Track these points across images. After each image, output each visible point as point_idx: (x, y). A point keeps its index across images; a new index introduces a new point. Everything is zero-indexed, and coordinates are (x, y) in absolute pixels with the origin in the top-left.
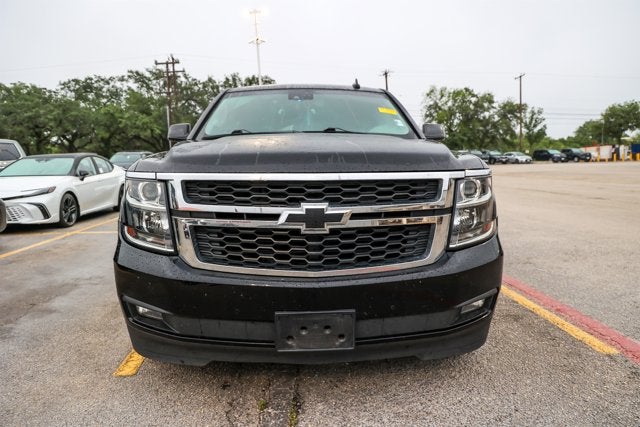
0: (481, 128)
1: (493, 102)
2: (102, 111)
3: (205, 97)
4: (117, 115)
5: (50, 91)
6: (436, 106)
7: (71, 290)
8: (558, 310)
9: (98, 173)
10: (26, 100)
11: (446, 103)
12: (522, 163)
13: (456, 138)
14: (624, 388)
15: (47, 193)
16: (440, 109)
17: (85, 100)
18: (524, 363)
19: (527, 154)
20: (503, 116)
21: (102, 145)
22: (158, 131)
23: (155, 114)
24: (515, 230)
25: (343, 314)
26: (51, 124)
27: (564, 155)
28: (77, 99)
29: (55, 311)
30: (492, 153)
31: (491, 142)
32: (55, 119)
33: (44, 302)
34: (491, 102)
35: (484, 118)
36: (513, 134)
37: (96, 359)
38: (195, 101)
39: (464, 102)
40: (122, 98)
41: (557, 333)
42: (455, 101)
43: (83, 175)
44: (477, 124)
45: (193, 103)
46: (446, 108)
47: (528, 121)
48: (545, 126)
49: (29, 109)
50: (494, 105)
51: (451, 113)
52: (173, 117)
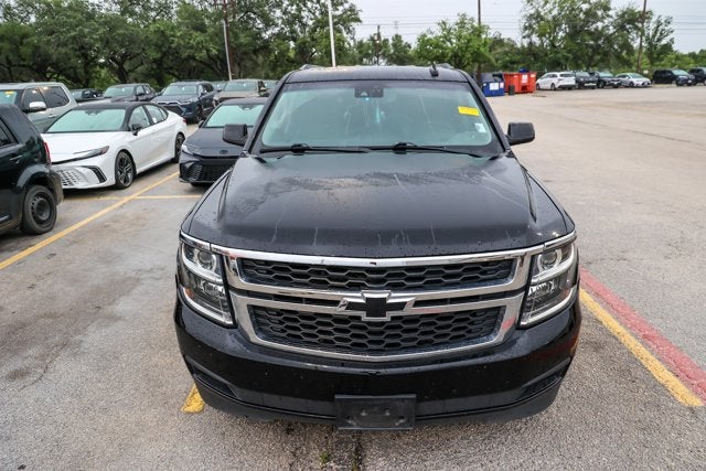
0: (592, 42)
1: (609, 9)
2: (152, 28)
3: (266, 8)
4: (168, 33)
5: (93, 4)
6: (538, 17)
7: (134, 286)
8: (645, 337)
9: (152, 123)
10: (68, 17)
11: (550, 12)
12: (638, 87)
13: (560, 55)
14: (699, 457)
15: (101, 154)
16: (542, 19)
17: (132, 14)
18: (596, 415)
19: (645, 76)
20: (621, 27)
21: (155, 66)
22: (214, 52)
23: (211, 30)
24: (615, 203)
25: (403, 400)
26: (97, 45)
27: (692, 76)
28: (123, 13)
29: (120, 318)
30: (602, 74)
31: (602, 60)
32: (101, 39)
33: (109, 304)
34: (606, 8)
35: (596, 29)
36: (630, 50)
37: (164, 389)
38: (255, 13)
39: (573, 9)
40: (173, 11)
41: (639, 373)
42: (562, 9)
43: (136, 129)
44: (587, 37)
45: (252, 16)
46: (550, 17)
47: (651, 33)
48: (672, 40)
49: (73, 27)
50: (610, 13)
51: (556, 23)
52: (231, 34)
